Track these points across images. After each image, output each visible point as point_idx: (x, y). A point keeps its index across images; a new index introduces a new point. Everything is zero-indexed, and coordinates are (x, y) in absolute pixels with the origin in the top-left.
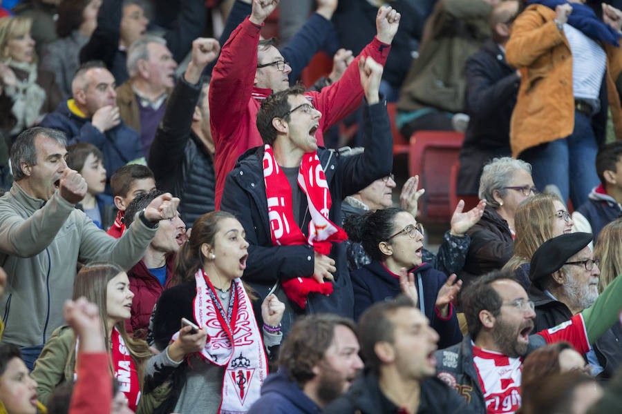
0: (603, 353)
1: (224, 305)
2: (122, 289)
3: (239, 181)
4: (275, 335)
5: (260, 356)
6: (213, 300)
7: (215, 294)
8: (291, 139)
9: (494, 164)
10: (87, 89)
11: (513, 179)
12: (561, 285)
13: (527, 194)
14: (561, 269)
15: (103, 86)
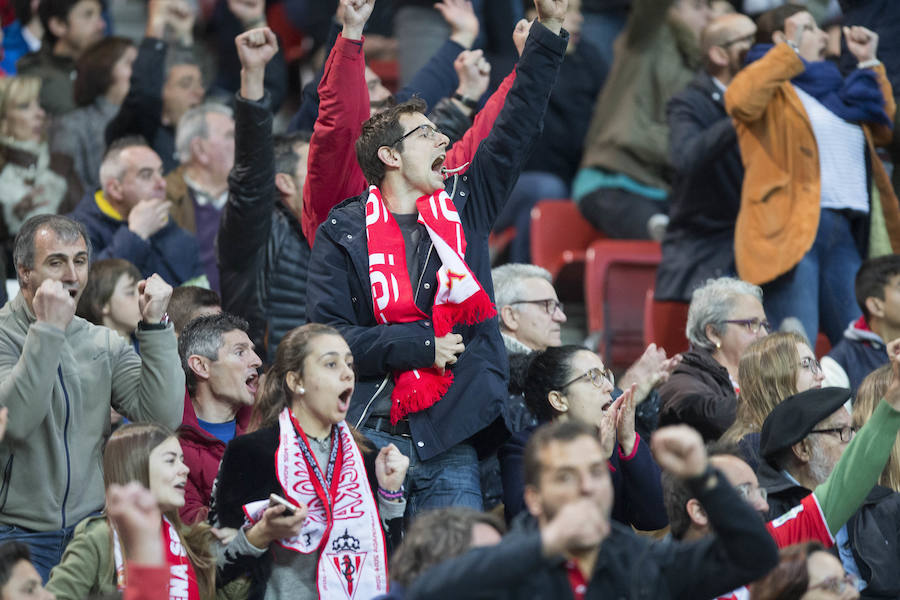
0: (867, 563)
1: (322, 460)
2: (172, 461)
3: (330, 232)
4: (396, 502)
5: (374, 534)
6: (304, 453)
7: (307, 444)
8: (405, 177)
9: (708, 288)
10: (123, 176)
11: (735, 309)
12: (805, 463)
13: (755, 331)
14: (805, 440)
15: (146, 173)
